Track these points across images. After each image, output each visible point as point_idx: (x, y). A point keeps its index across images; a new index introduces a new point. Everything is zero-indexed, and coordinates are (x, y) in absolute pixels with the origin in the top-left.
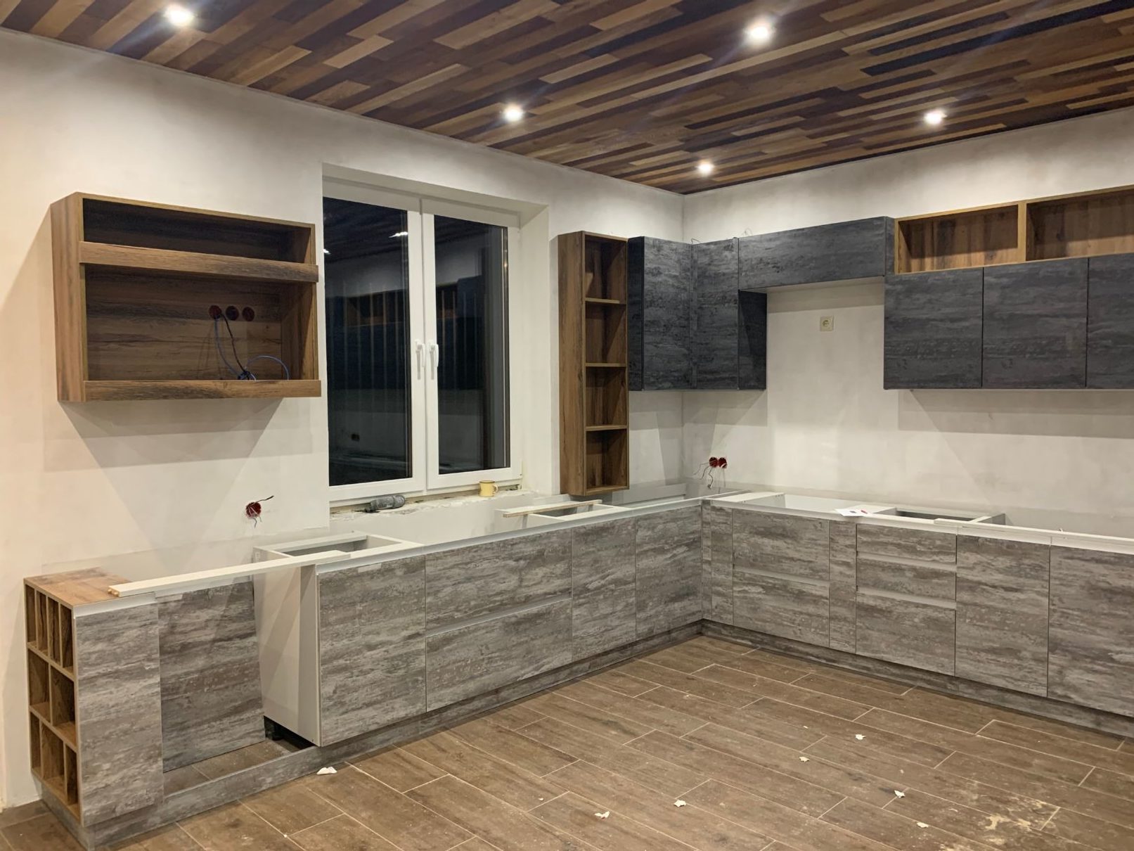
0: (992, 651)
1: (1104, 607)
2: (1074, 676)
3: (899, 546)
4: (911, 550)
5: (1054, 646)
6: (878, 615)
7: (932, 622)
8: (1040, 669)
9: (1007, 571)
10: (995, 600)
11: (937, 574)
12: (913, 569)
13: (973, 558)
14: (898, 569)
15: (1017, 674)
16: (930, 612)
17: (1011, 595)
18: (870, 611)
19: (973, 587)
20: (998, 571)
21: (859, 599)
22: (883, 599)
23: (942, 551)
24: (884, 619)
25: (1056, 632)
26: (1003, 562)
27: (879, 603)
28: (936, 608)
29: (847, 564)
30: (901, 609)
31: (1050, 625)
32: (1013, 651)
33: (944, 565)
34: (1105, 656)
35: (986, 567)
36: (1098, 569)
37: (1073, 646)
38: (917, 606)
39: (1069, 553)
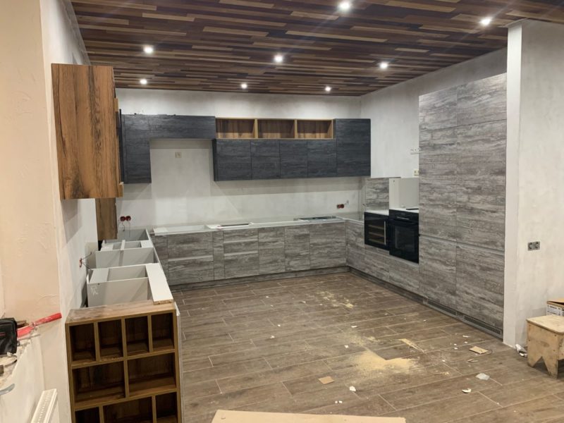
0: (271, 263)
1: (298, 241)
2: (292, 263)
3: (239, 236)
4: (244, 236)
5: (286, 256)
6: (233, 262)
7: (251, 259)
8: (283, 264)
9: (273, 236)
10: (270, 246)
11: (252, 243)
12: (244, 243)
13: (262, 235)
14: (239, 244)
15: (277, 267)
16: (251, 256)
17: (275, 244)
18: (229, 262)
19: (263, 244)
20: (271, 237)
21: (225, 258)
22: (234, 256)
23: (254, 234)
24: (235, 263)
25: (287, 252)
26: (272, 234)
27: (234, 258)
28: (253, 254)
29: (220, 247)
30: (241, 258)
31: (285, 250)
32: (276, 261)
33: (254, 239)
34: (299, 255)
35: (267, 237)
36: (296, 230)
37: (291, 254)
38: (247, 255)
39: (289, 227)
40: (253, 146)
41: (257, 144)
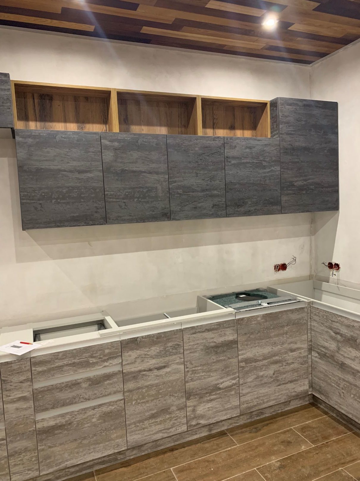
0: (153, 416)
1: (214, 358)
2: (201, 409)
3: (74, 365)
4: (86, 365)
5: (189, 395)
6: (60, 431)
7: (106, 416)
8: (182, 414)
9: (158, 356)
10: (151, 379)
11: (108, 377)
12: (89, 379)
13: (133, 354)
14: (75, 384)
15: (168, 424)
16: (105, 409)
17: (163, 372)
18: (49, 431)
19: (136, 376)
20: (152, 357)
21: (39, 426)
22: (63, 416)
23: (111, 356)
24: (66, 432)
25: (190, 385)
26: (155, 350)
27: (59, 421)
28: (109, 404)
29: (24, 399)
30: (79, 417)
31: (186, 382)
32: (165, 410)
33: (113, 367)
34: (216, 388)
35: (143, 358)
36: (209, 335)
37: (199, 390)
38: (94, 408)
39: (194, 330)
40: (107, 148)
41: (116, 144)
